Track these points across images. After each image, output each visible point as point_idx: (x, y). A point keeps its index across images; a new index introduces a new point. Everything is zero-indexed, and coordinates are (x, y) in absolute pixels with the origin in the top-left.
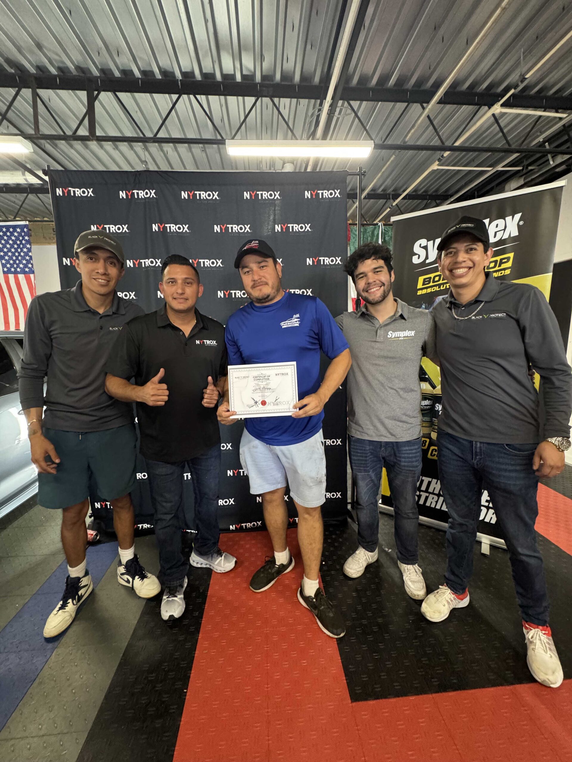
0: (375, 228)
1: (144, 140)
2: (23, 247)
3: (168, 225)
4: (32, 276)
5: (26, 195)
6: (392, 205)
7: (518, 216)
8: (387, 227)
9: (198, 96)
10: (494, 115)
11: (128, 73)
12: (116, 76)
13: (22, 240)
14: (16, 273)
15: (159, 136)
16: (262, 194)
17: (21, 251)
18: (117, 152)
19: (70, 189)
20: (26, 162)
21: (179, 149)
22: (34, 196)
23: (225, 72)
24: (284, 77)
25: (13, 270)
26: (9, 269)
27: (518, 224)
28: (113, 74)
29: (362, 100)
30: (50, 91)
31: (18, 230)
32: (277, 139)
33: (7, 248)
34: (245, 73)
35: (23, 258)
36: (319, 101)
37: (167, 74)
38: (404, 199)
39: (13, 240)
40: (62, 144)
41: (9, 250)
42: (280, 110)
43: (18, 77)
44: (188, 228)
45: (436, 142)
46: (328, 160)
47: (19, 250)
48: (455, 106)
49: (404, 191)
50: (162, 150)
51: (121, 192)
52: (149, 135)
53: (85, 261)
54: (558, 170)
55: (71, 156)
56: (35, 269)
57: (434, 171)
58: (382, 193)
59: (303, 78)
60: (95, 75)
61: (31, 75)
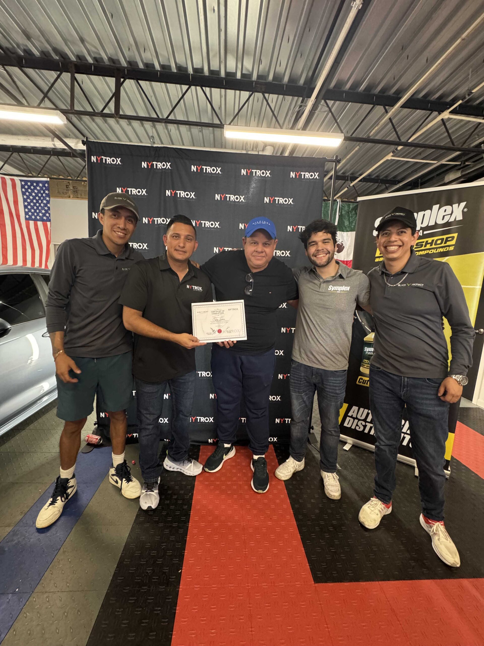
0: (334, 203)
1: (156, 120)
2: (43, 199)
3: (178, 192)
4: (48, 223)
5: (49, 156)
6: (349, 186)
7: (463, 204)
8: (344, 203)
9: (204, 88)
10: (442, 120)
11: (149, 66)
12: (140, 67)
13: (43, 193)
14: (35, 220)
15: (170, 118)
16: (256, 172)
17: (41, 203)
18: (130, 127)
19: (102, 157)
20: (56, 131)
21: (181, 129)
22: (56, 159)
23: (228, 70)
24: (275, 78)
25: (33, 217)
26: (30, 217)
27: (463, 211)
28: (138, 66)
29: (336, 100)
30: (85, 76)
31: (41, 185)
32: (262, 127)
33: (30, 199)
34: (244, 72)
35: (43, 208)
36: (301, 99)
37: (181, 69)
38: (360, 181)
39: (35, 193)
40: (86, 119)
41: (32, 201)
42: (269, 102)
43: (61, 63)
44: (194, 195)
45: (392, 137)
47: (40, 201)
48: (410, 110)
49: (361, 175)
50: (167, 129)
51: (143, 163)
52: (162, 116)
53: (110, 217)
55: (93, 129)
56: (52, 218)
57: (387, 160)
58: (342, 175)
59: (291, 80)
60: (123, 65)
61: (71, 62)
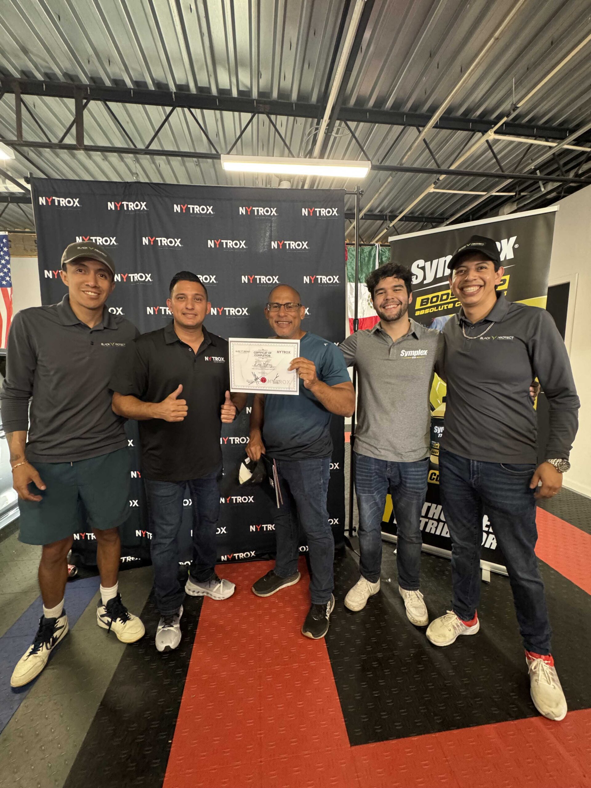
0: (372, 249)
1: (135, 151)
2: (1, 259)
3: (158, 239)
4: (9, 289)
5: (6, 204)
6: (389, 227)
7: (513, 239)
8: (384, 248)
9: (193, 110)
10: (487, 141)
11: (118, 83)
12: (107, 85)
13: (1, 251)
15: (150, 148)
16: (258, 210)
18: (107, 163)
19: (54, 198)
20: (8, 170)
21: (171, 162)
22: (15, 206)
23: (221, 87)
24: (281, 94)
27: (513, 247)
28: (104, 83)
29: (359, 121)
30: (36, 98)
32: (273, 156)
34: (241, 88)
35: (1, 270)
36: (316, 120)
37: (161, 86)
38: (400, 220)
40: (47, 152)
42: (278, 127)
43: (1, 82)
44: (180, 242)
45: (431, 165)
46: (326, 179)
48: (450, 131)
49: (401, 213)
50: (154, 163)
52: (140, 146)
53: (75, 273)
54: (549, 197)
55: (57, 165)
56: (13, 282)
57: (430, 194)
58: (379, 214)
59: (300, 96)
60: (84, 83)
61: (15, 80)
